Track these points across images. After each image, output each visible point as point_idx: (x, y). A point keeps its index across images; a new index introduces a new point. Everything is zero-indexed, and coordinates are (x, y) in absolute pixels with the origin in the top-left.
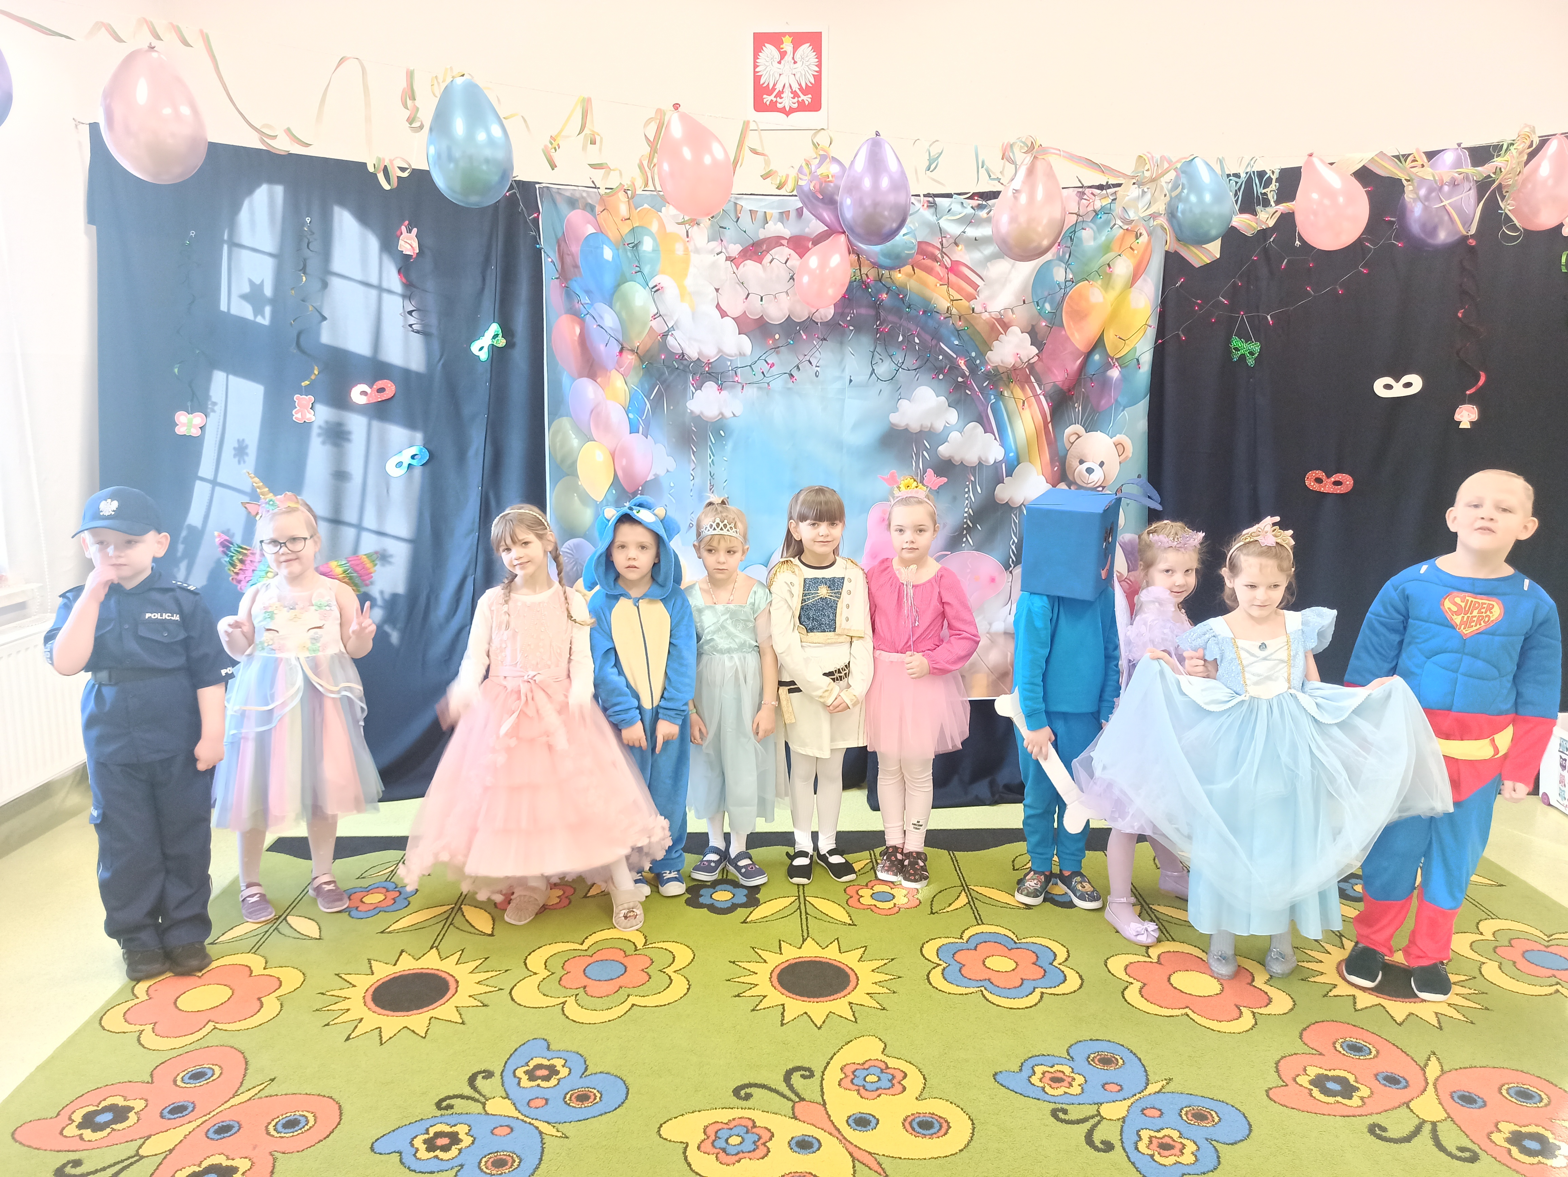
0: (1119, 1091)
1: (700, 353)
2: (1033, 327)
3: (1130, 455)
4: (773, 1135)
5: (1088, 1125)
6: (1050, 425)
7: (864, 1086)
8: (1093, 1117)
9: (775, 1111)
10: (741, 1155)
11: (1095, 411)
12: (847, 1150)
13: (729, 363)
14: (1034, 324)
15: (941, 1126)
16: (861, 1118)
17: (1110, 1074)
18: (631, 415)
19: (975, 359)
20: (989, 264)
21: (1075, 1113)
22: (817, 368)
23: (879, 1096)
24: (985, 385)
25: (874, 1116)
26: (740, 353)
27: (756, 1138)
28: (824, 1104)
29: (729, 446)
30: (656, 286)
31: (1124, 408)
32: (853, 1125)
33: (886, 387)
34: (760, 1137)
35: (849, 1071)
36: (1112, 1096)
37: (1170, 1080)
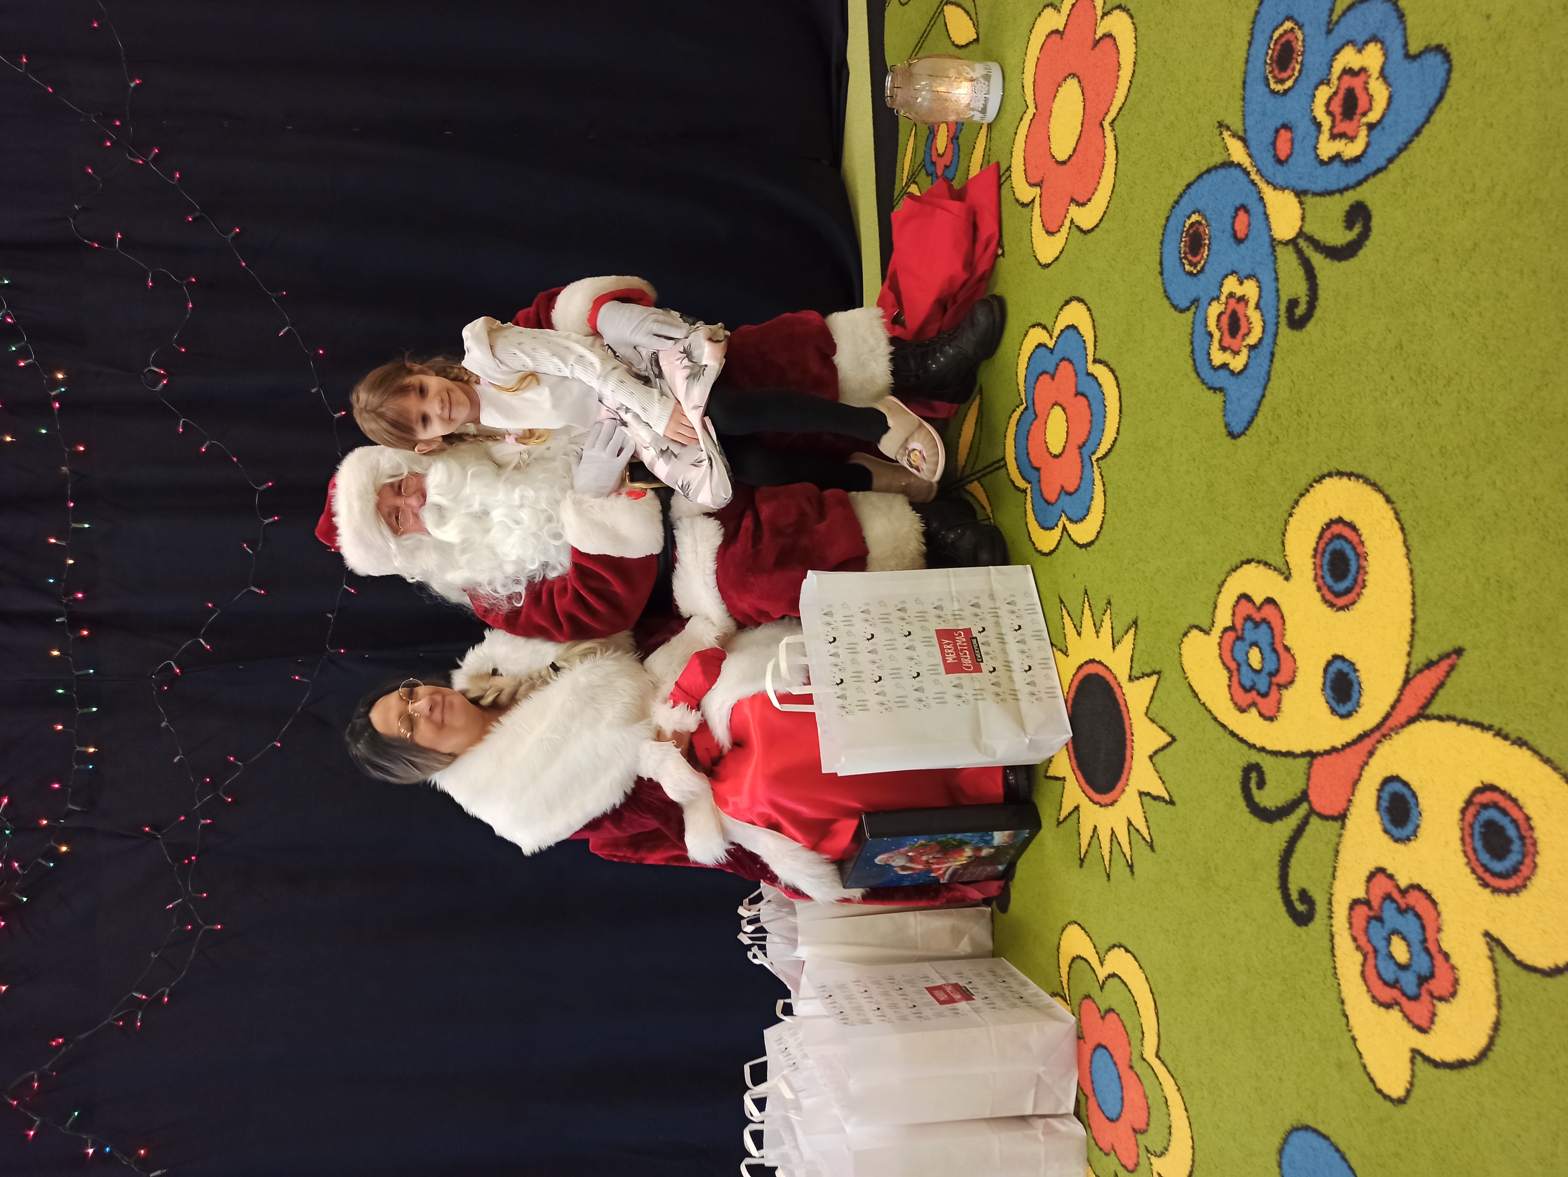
0: (1247, 211)
4: (1383, 870)
5: (1317, 259)
7: (1271, 675)
8: (1300, 252)
9: (1332, 853)
10: (1431, 946)
12: (1403, 726)
15: (1339, 536)
16: (1333, 689)
17: (1217, 233)
21: (1294, 285)
23: (1287, 649)
25: (1329, 664)
27: (1391, 906)
28: (1311, 755)
32: (1349, 706)
34: (1388, 897)
35: (1245, 699)
36: (1258, 222)
37: (1221, 125)
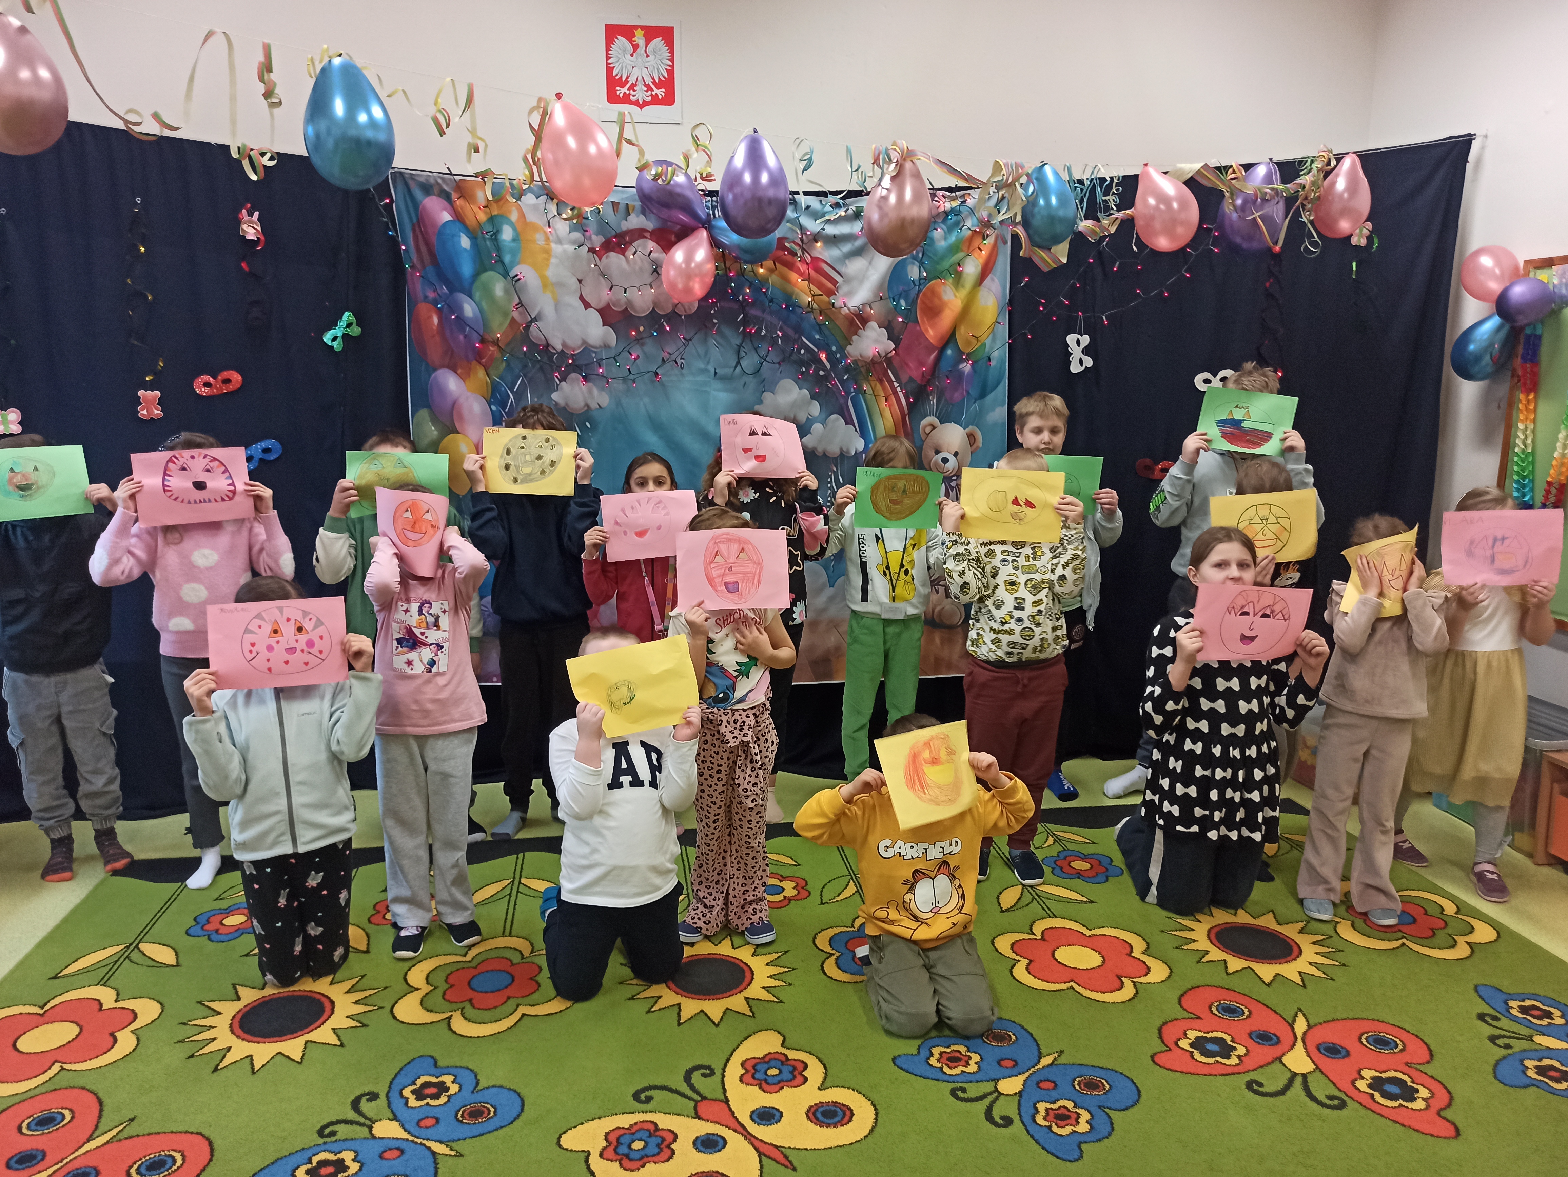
0: (1014, 1066)
1: (564, 344)
2: (890, 322)
3: (981, 445)
4: (676, 1137)
5: (987, 1102)
6: (907, 417)
7: (766, 1081)
8: (991, 1093)
10: (645, 1160)
11: (949, 403)
12: (753, 1146)
13: (593, 355)
14: (890, 319)
15: (844, 1114)
16: (764, 1112)
17: (1004, 1049)
18: (494, 408)
19: (836, 353)
20: (847, 261)
21: (973, 1090)
23: (782, 1088)
24: (845, 378)
25: (777, 1110)
26: (604, 345)
27: (659, 1140)
28: (727, 1101)
29: (596, 438)
30: (516, 276)
32: (757, 1120)
33: (751, 381)
34: (663, 1140)
35: (749, 1066)
36: (1008, 1072)
37: (1062, 1052)
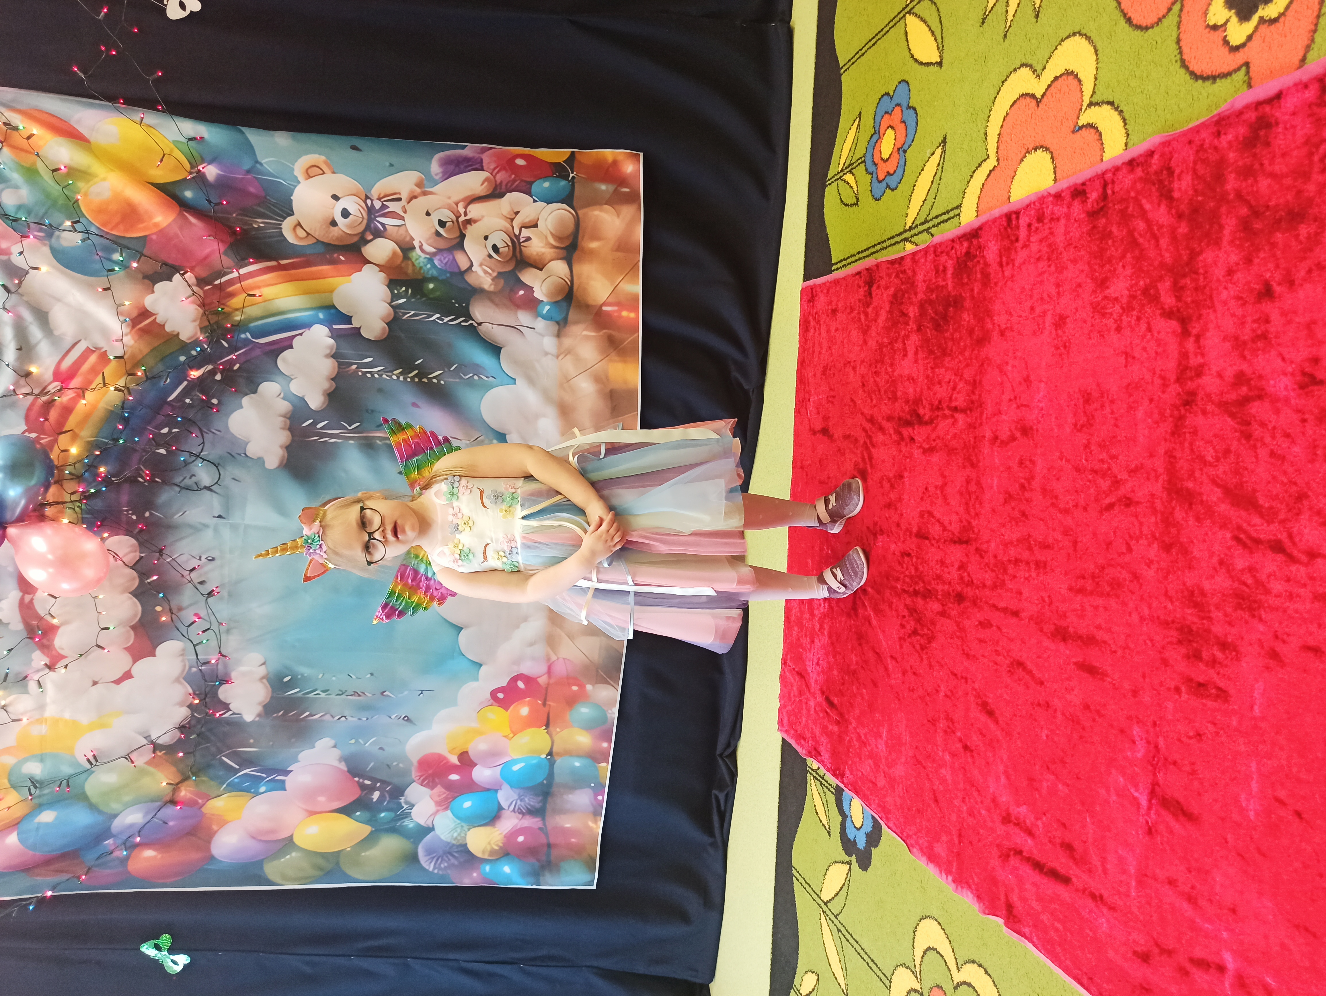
1: (181, 704)
2: (146, 277)
3: (323, 158)
6: (283, 262)
11: (262, 200)
13: (194, 670)
14: (140, 276)
18: (262, 789)
19: (190, 357)
20: (56, 333)
22: (203, 558)
24: (226, 345)
26: (182, 655)
29: (305, 671)
30: (88, 760)
31: (257, 162)
33: (230, 471)
